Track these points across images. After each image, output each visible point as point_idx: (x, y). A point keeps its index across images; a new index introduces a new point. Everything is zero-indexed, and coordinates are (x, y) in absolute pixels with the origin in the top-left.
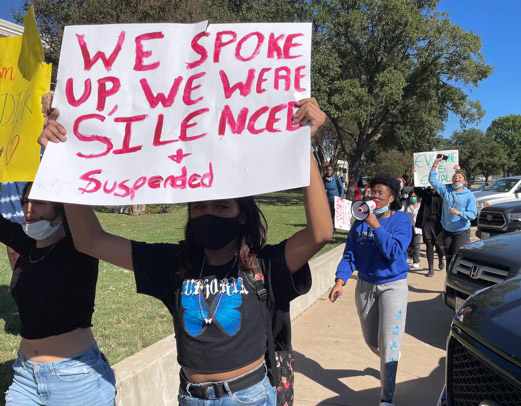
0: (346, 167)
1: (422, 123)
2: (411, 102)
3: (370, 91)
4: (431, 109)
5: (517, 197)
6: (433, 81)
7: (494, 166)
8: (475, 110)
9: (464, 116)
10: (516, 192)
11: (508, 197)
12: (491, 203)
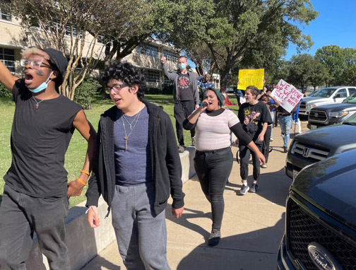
0: (219, 78)
1: (271, 50)
2: (264, 34)
3: (235, 26)
4: (277, 39)
5: (335, 101)
6: (278, 21)
7: (320, 79)
8: (306, 42)
9: (299, 45)
10: (334, 98)
11: (329, 101)
12: (317, 105)
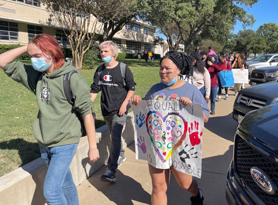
0: (183, 48)
1: (223, 26)
2: (217, 15)
3: (197, 9)
5: (271, 65)
6: (229, 4)
7: (259, 49)
8: (250, 20)
9: (245, 22)
10: (270, 62)
11: (266, 65)
12: (257, 67)
